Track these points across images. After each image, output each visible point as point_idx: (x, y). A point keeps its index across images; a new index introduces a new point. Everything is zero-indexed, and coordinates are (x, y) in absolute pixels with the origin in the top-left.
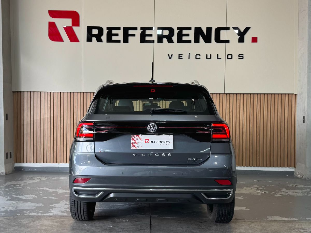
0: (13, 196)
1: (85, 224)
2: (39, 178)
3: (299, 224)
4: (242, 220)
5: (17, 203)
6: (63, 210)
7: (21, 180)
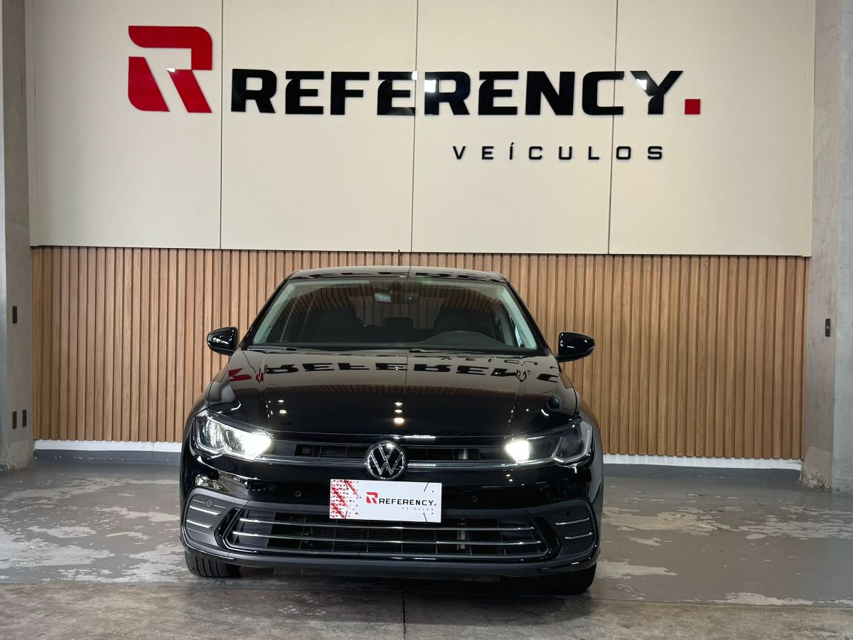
0: (30, 528)
1: (226, 609)
2: (98, 480)
3: (815, 615)
4: (656, 604)
5: (40, 547)
6: (165, 570)
7: (52, 486)
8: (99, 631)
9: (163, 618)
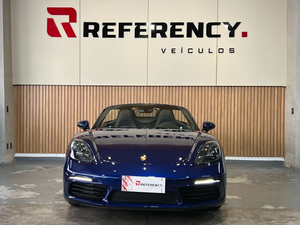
0: (14, 185)
1: (84, 213)
3: (291, 212)
8: (39, 221)
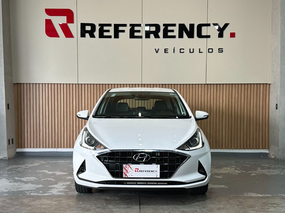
0: (15, 178)
1: (81, 203)
2: (39, 161)
4: (221, 197)
5: (18, 184)
6: (61, 191)
7: (22, 164)
9: (60, 206)
